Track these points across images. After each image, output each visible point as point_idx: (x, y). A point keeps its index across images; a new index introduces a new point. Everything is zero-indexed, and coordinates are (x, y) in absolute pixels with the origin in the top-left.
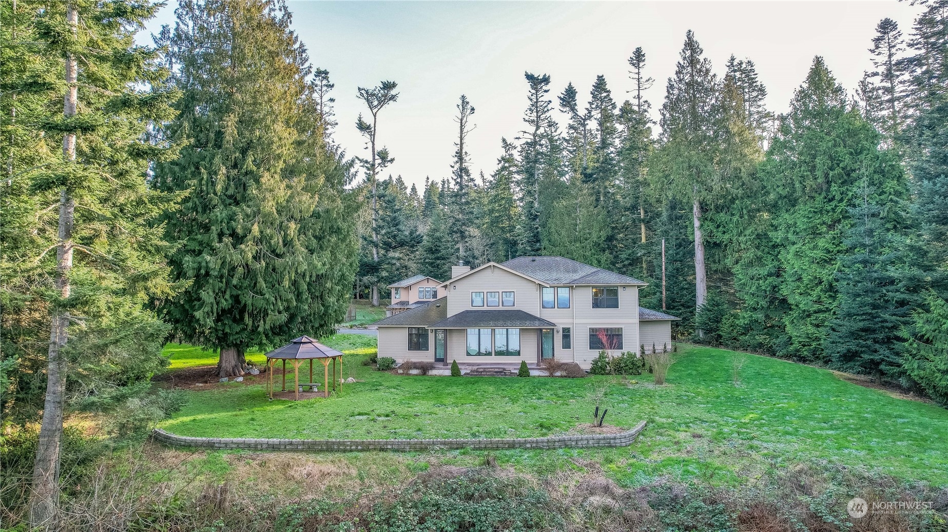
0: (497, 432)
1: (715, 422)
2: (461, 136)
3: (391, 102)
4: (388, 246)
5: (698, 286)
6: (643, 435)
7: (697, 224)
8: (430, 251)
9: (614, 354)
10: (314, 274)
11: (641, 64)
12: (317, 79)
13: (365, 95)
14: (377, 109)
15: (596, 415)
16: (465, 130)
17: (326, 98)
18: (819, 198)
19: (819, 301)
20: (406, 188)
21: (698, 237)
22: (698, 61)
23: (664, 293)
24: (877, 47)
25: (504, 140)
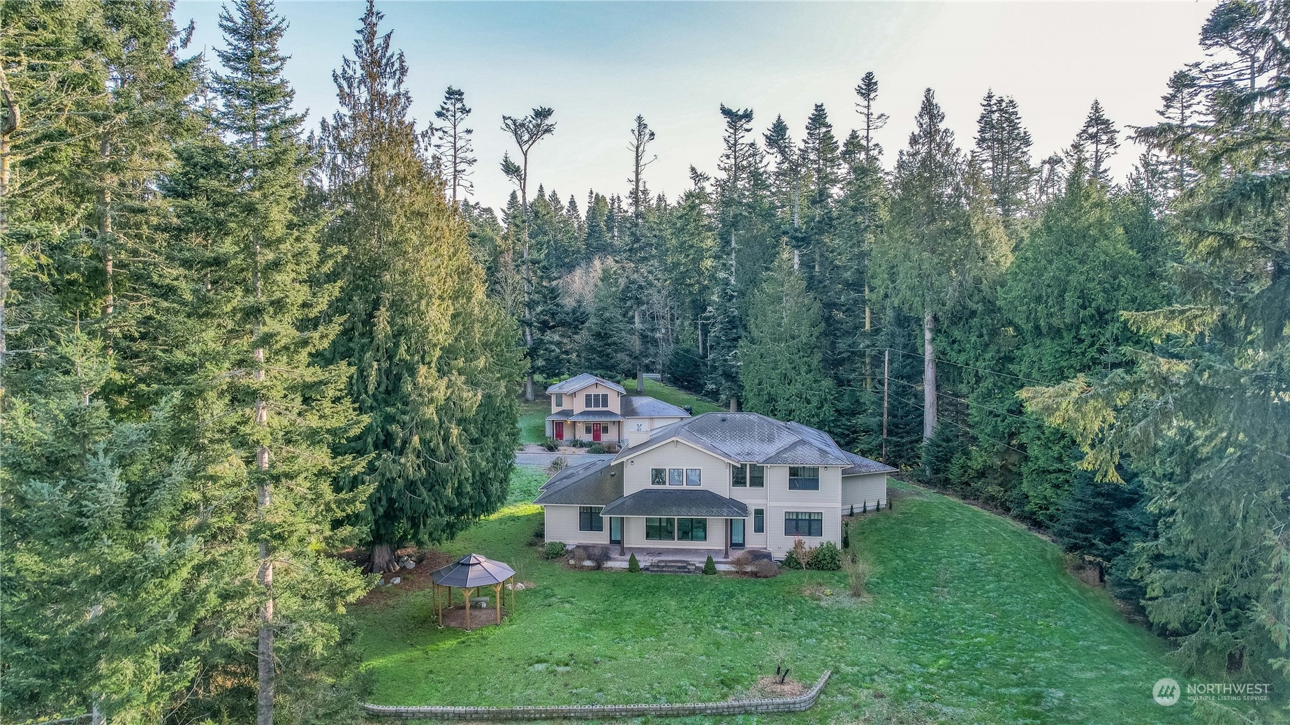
0: (678, 694)
1: (901, 672)
2: (637, 169)
3: (546, 136)
4: (545, 327)
5: (926, 413)
6: (825, 693)
7: (928, 335)
8: (598, 336)
9: (811, 543)
10: (477, 473)
11: (872, 95)
12: (449, 101)
13: (512, 127)
14: (527, 146)
15: (778, 673)
16: (642, 163)
17: (461, 128)
18: (1068, 337)
19: (1060, 459)
20: (562, 208)
21: (929, 352)
22: (938, 131)
23: (885, 416)
24: (1168, 107)
25: (693, 169)
